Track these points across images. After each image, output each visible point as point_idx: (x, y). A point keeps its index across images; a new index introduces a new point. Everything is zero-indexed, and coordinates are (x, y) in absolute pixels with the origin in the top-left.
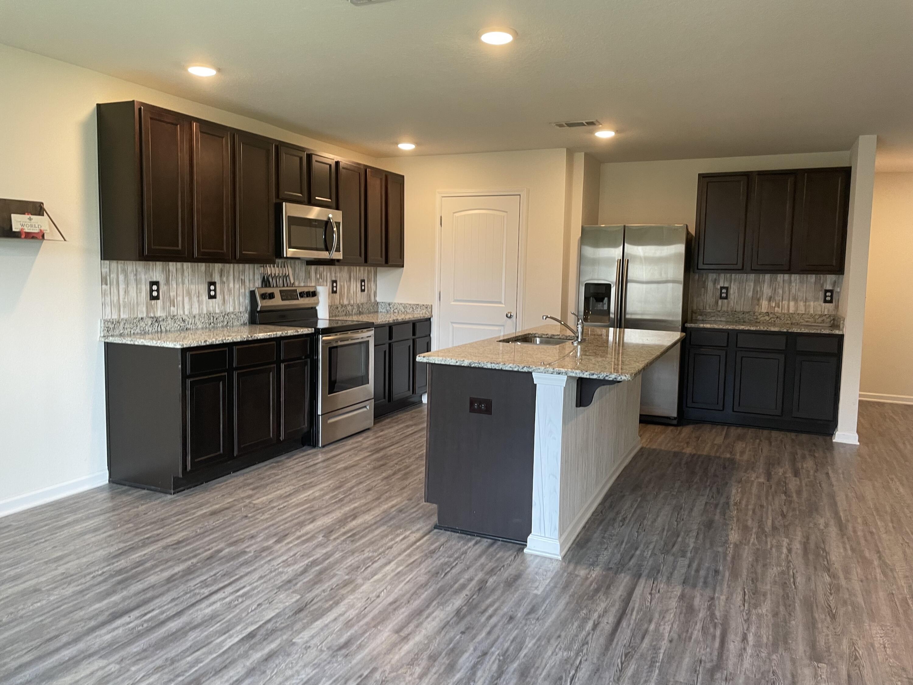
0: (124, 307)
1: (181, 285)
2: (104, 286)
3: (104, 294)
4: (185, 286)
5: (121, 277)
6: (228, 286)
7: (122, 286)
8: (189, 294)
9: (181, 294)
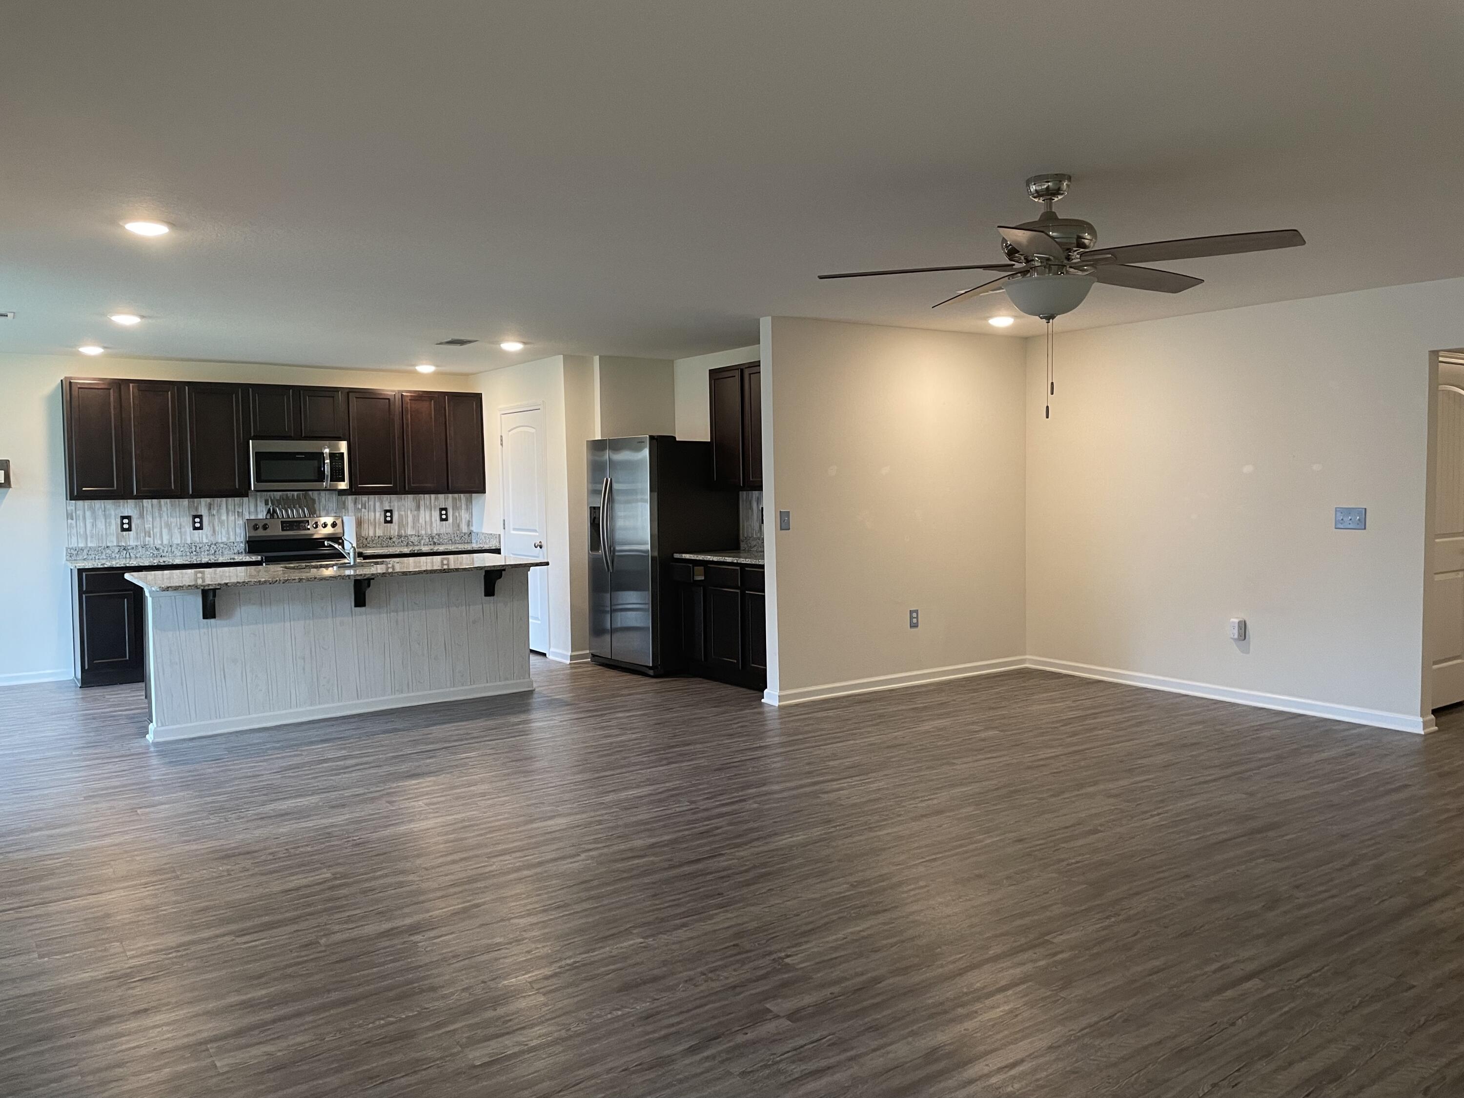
0: (92, 537)
1: (158, 519)
2: (70, 521)
3: (70, 527)
4: (163, 519)
5: (88, 514)
6: (219, 519)
7: (89, 521)
8: (168, 526)
9: (158, 526)
